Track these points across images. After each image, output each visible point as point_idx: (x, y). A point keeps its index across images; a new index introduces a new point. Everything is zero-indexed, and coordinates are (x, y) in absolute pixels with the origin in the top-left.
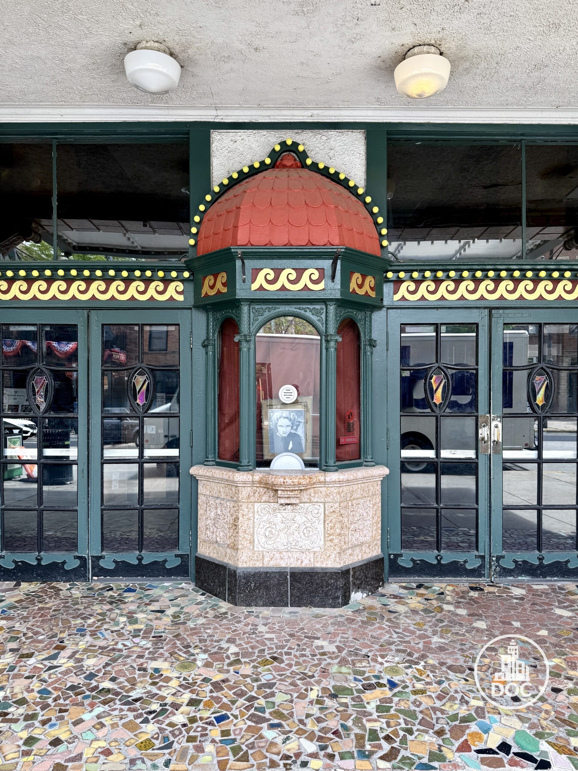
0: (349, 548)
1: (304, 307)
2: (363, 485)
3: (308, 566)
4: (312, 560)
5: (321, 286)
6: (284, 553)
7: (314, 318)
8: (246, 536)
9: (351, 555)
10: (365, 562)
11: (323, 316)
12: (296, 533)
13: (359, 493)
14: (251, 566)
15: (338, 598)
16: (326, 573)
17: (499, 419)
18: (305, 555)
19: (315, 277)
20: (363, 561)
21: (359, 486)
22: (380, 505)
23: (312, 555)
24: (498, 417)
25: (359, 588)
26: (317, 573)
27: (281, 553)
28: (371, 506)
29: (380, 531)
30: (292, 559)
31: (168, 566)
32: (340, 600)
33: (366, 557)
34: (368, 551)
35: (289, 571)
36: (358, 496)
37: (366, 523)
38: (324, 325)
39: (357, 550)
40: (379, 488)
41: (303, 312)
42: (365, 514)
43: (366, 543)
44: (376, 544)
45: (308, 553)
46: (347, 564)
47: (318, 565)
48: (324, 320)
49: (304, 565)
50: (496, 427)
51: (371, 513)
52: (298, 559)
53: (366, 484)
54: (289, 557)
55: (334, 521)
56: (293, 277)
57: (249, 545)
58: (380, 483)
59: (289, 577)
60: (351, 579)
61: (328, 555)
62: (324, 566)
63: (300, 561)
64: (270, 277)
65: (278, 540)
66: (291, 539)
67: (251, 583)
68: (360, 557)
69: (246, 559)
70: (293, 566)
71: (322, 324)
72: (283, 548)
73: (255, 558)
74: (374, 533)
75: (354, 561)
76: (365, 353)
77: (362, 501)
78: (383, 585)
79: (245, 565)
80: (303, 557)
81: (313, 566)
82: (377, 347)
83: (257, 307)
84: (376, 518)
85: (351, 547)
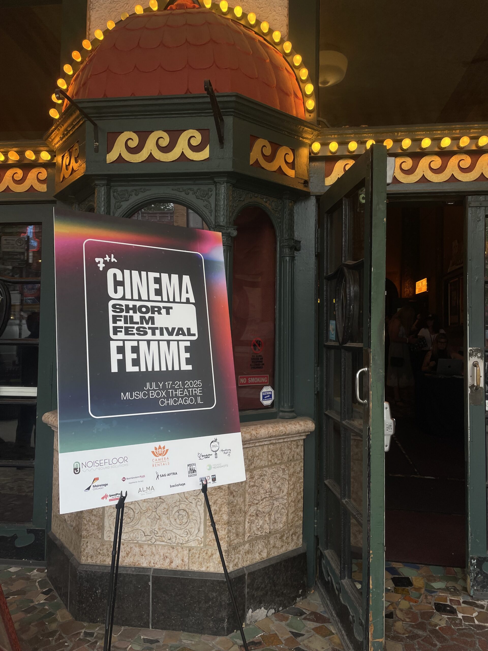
0: (244, 543)
1: (185, 187)
2: (271, 447)
3: (179, 568)
4: (186, 560)
5: (205, 154)
6: (146, 547)
7: (200, 204)
8: (93, 518)
9: (248, 552)
10: (273, 562)
11: (212, 200)
12: (164, 518)
13: (265, 457)
14: (98, 562)
15: (222, 620)
16: (206, 581)
17: (479, 355)
18: (175, 551)
19: (195, 142)
20: (270, 559)
21: (266, 448)
22: (301, 475)
23: (186, 552)
24: (477, 351)
25: (260, 602)
26: (192, 581)
27: (141, 546)
28: (287, 477)
29: (301, 514)
30: (157, 556)
31: (19, 544)
32: (225, 625)
33: (276, 554)
34: (279, 544)
35: (151, 574)
36: (263, 463)
37: (276, 503)
38: (213, 213)
39: (260, 545)
40: (300, 450)
41: (183, 194)
42: (275, 490)
43: (276, 532)
44: (295, 533)
45: (180, 550)
46: (240, 566)
47: (195, 568)
48: (213, 206)
49: (173, 566)
50: (475, 365)
51: (285, 489)
52: (165, 557)
53: (278, 446)
54: (153, 553)
55: (219, 501)
56: (165, 142)
57: (96, 532)
58: (301, 443)
59: (150, 584)
60: (246, 590)
61: (210, 553)
62: (203, 569)
63: (168, 560)
64: (133, 144)
65: (137, 527)
66: (156, 528)
67: (97, 589)
68: (264, 555)
69: (91, 553)
70: (157, 567)
71: (211, 212)
72: (144, 539)
73: (105, 551)
74: (291, 517)
75: (255, 561)
76: (282, 257)
77: (270, 471)
78: (304, 595)
79: (90, 561)
80: (173, 555)
81: (187, 568)
82: (301, 251)
83: (119, 189)
84: (294, 495)
85: (248, 541)
